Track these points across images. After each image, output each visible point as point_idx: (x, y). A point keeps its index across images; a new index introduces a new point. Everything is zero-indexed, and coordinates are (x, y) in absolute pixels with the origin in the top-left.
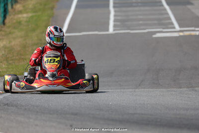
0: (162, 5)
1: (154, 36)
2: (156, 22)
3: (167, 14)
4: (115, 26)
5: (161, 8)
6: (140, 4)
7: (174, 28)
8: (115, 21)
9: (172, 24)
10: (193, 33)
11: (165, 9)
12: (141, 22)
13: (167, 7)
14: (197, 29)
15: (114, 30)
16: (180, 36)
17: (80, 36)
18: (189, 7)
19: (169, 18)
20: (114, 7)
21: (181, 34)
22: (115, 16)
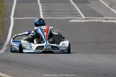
0: (71, 3)
1: (70, 21)
2: (69, 13)
3: (75, 8)
4: (43, 14)
5: (70, 4)
6: (57, 2)
7: (81, 17)
8: (43, 11)
9: (79, 14)
10: (94, 20)
11: (73, 5)
12: (59, 13)
13: (74, 4)
14: (96, 18)
15: (44, 17)
16: (87, 22)
17: (23, 19)
18: (88, 4)
19: (77, 11)
20: (41, 3)
21: (87, 21)
22: (42, 8)
